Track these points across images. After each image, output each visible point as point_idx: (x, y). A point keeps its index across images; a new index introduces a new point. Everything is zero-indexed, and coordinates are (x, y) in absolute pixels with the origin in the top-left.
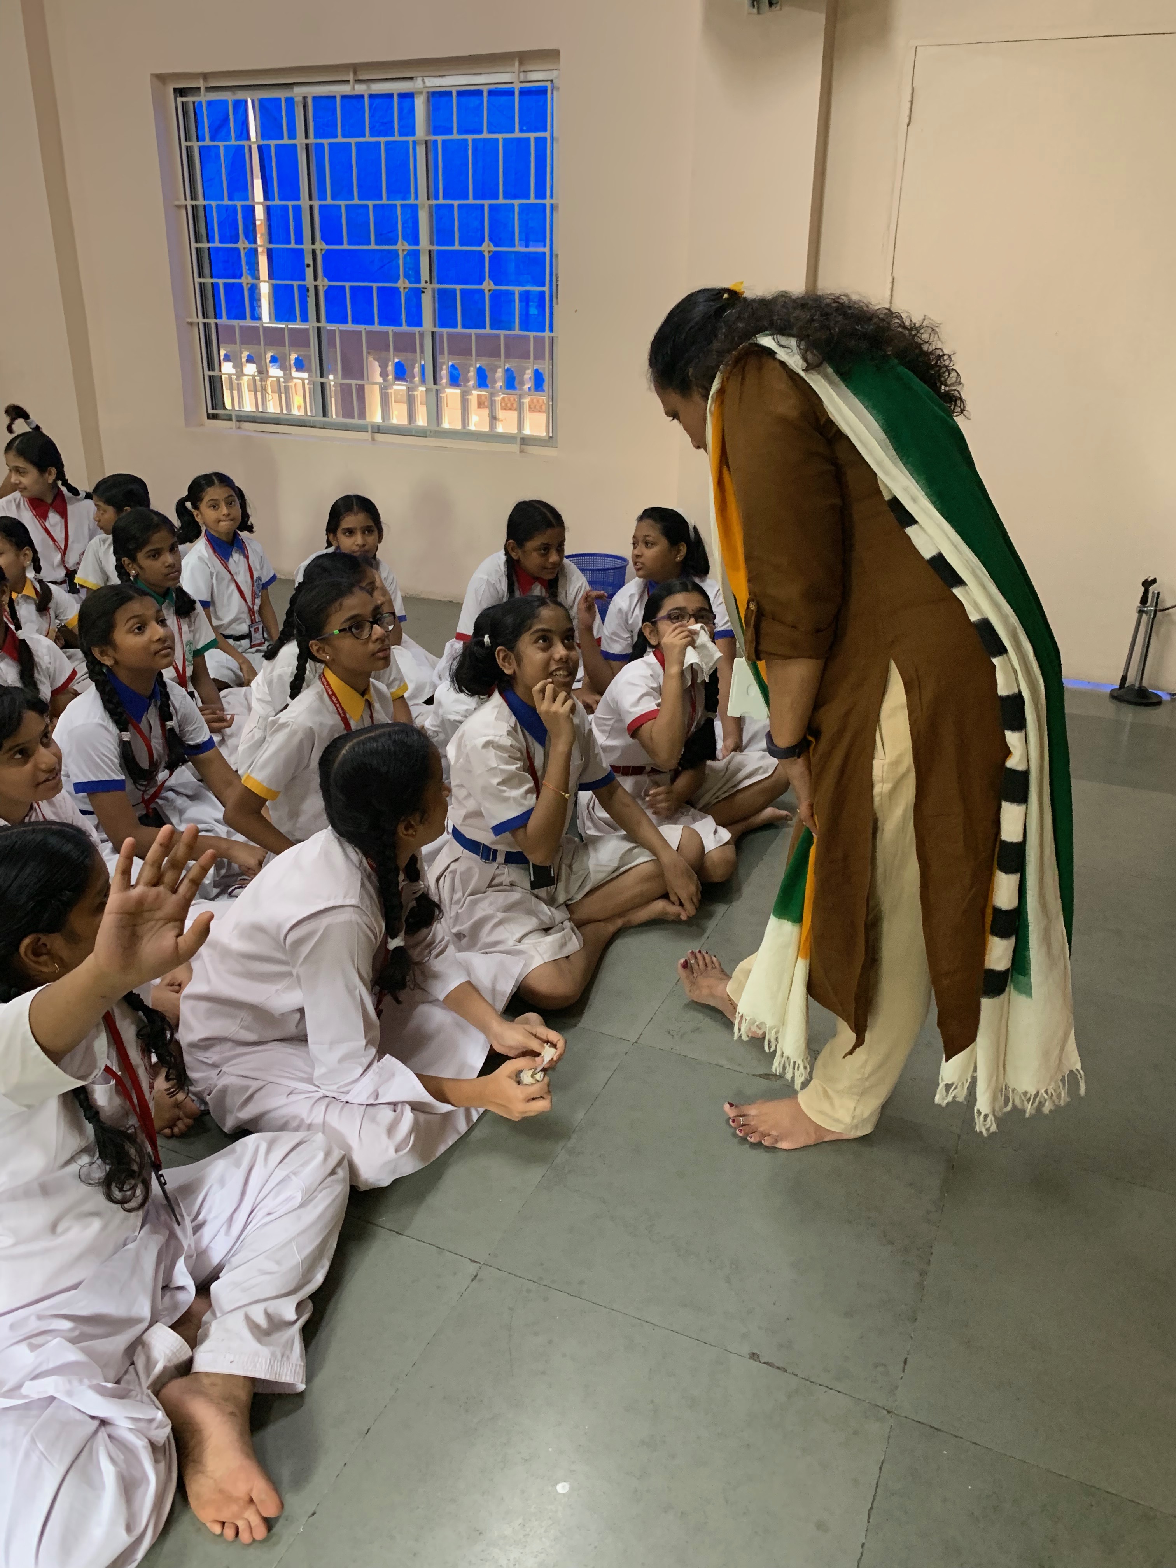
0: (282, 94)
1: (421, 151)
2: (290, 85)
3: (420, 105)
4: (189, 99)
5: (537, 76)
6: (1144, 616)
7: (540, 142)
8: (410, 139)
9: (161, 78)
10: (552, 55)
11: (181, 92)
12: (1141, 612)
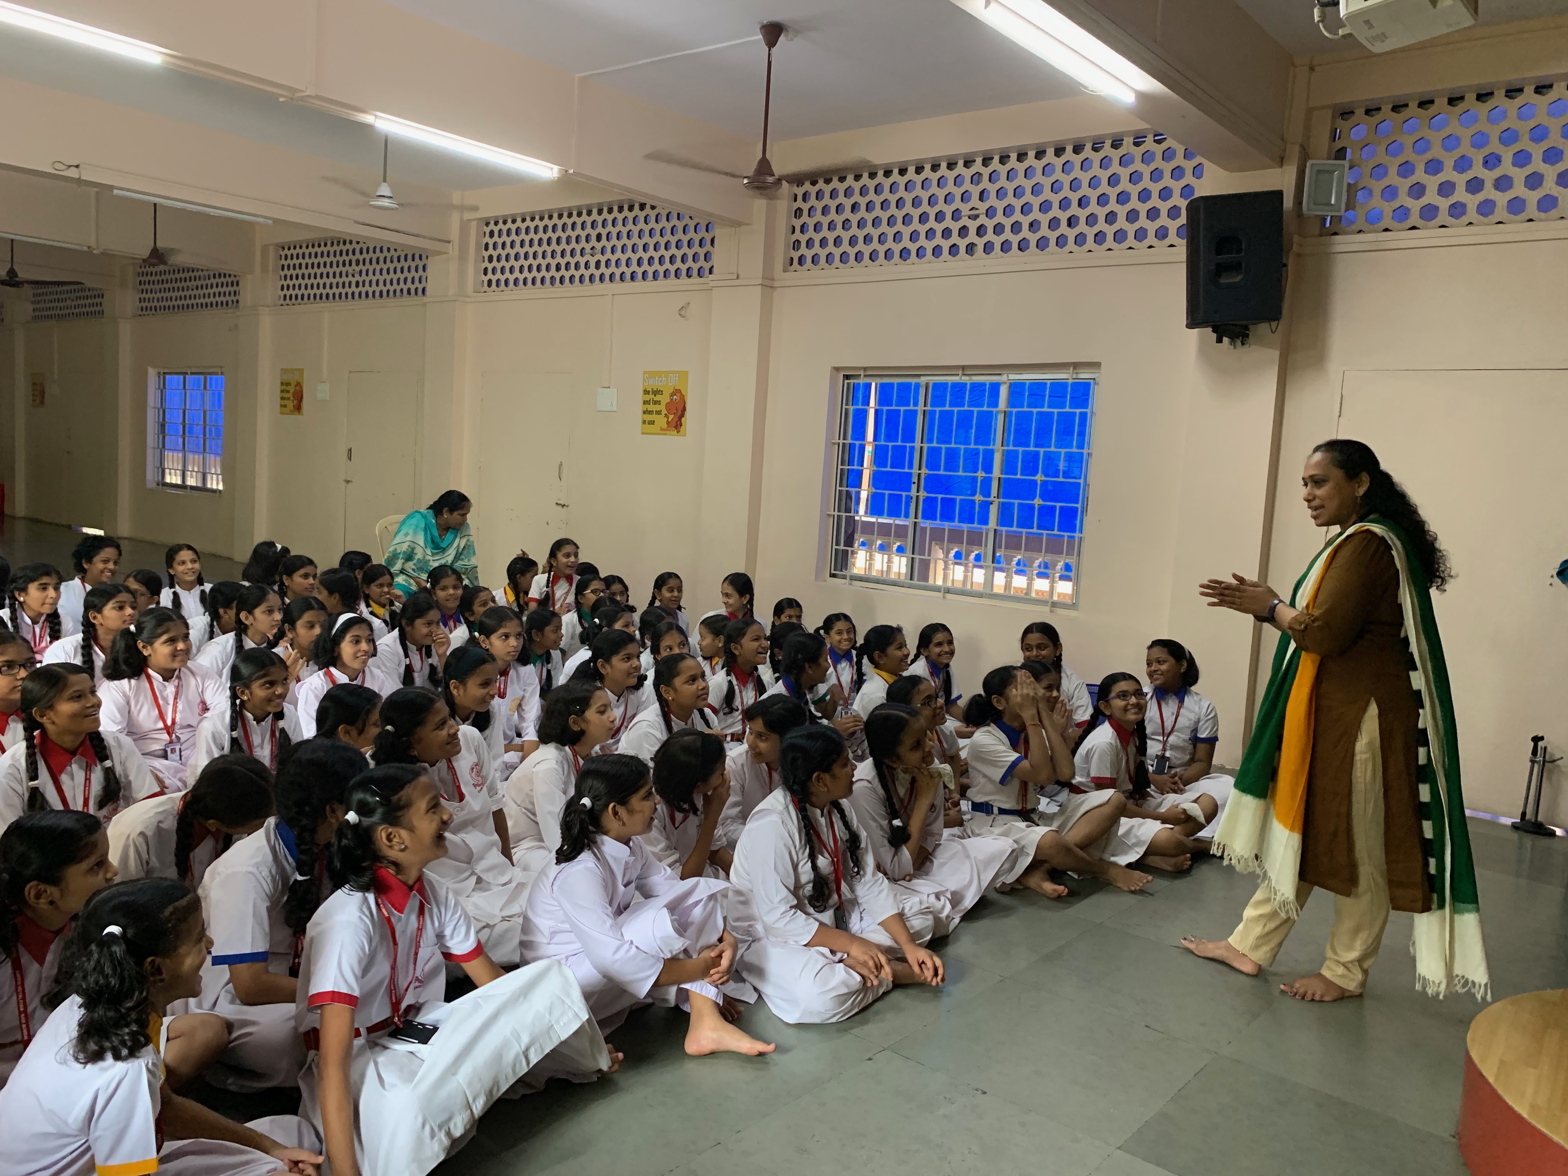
0: (913, 381)
1: (1001, 417)
2: (920, 376)
3: (1004, 391)
4: (852, 381)
5: (1085, 375)
6: (1536, 766)
7: (1084, 416)
8: (994, 410)
9: (837, 369)
10: (1097, 365)
11: (847, 377)
12: (1533, 762)
